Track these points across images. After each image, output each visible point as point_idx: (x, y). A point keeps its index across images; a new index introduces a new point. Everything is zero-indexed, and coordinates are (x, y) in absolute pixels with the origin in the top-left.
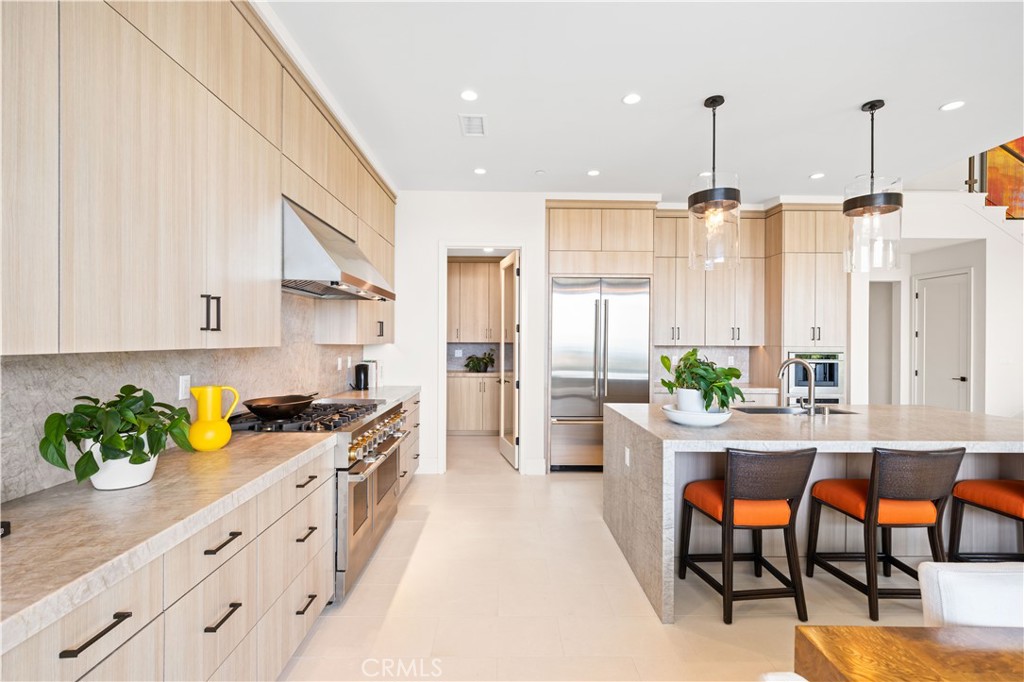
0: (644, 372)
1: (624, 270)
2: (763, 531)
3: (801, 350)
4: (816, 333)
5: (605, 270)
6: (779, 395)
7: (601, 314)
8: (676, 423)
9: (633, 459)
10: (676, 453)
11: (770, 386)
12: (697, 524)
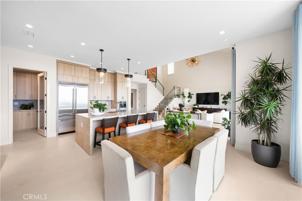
0: (87, 107)
1: (81, 81)
2: (111, 133)
3: (120, 101)
4: (123, 98)
5: (76, 81)
6: (116, 110)
7: (74, 92)
8: (94, 116)
9: (83, 125)
10: (93, 121)
11: (115, 108)
12: (98, 136)
